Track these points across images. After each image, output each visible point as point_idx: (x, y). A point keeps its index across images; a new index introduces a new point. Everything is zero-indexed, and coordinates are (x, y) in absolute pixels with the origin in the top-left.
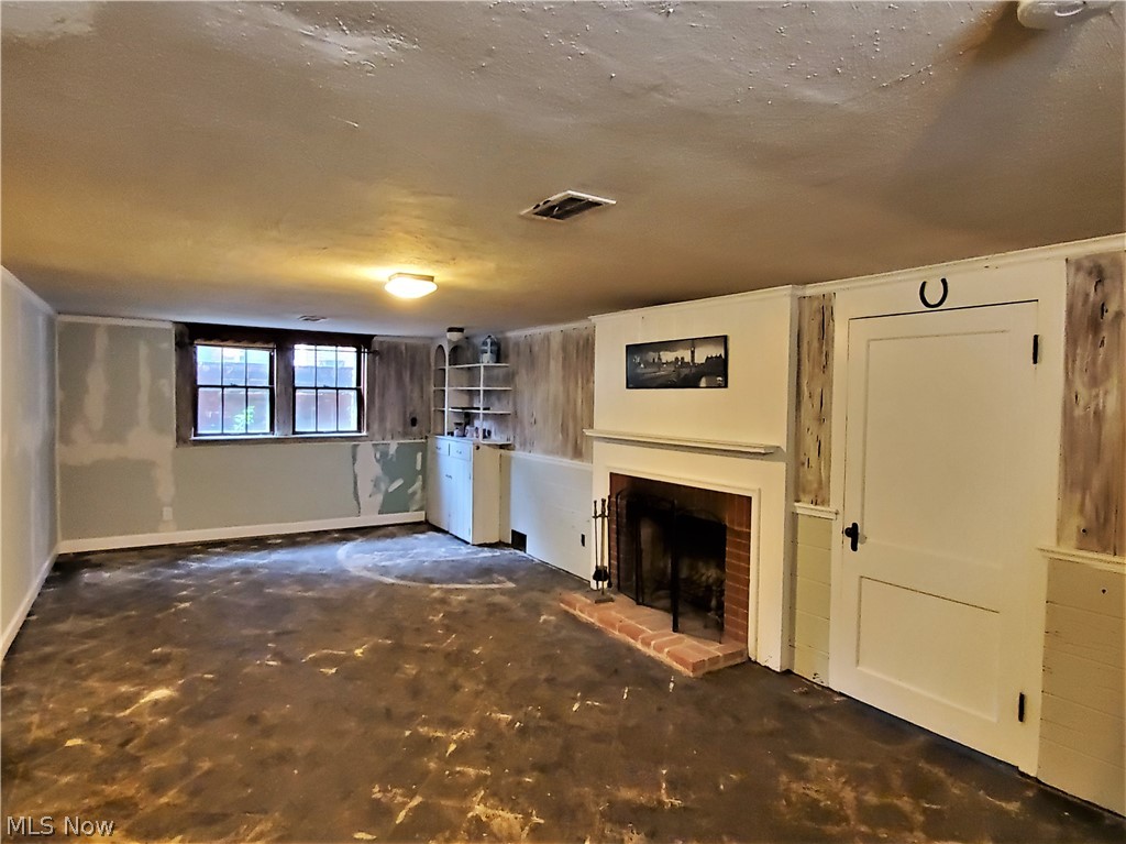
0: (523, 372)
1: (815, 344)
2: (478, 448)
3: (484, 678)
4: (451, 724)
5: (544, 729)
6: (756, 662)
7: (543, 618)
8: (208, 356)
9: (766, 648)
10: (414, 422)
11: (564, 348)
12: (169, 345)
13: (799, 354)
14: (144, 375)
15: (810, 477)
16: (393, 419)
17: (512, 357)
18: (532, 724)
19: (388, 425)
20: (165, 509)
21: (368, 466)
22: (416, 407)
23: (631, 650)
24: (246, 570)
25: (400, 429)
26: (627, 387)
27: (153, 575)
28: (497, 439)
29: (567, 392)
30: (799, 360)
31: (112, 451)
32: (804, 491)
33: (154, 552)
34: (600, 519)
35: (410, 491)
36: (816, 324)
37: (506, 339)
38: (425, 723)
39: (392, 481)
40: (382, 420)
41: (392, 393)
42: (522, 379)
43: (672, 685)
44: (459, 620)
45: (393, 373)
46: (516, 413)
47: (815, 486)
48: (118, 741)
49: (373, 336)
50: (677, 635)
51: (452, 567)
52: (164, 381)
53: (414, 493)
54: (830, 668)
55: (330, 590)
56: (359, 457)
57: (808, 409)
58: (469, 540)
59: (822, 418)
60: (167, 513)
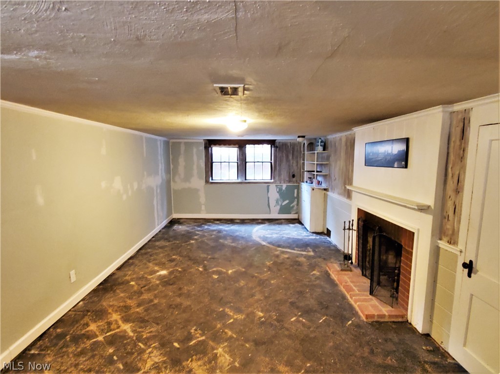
0: (333, 155)
1: (458, 143)
2: (313, 189)
3: (266, 295)
4: (238, 310)
5: (272, 325)
6: (410, 324)
7: (314, 272)
8: (216, 151)
9: (417, 318)
10: (294, 176)
11: (346, 144)
12: (202, 148)
13: (448, 148)
14: (195, 158)
15: (448, 227)
16: (285, 174)
17: (329, 148)
18: (269, 321)
19: (282, 177)
20: (203, 206)
21: (274, 194)
22: (295, 169)
23: (344, 297)
24: (219, 231)
25: (287, 179)
26: (365, 165)
27: (192, 229)
28: (324, 186)
29: (346, 166)
30: (448, 153)
31: (186, 185)
32: (444, 235)
33: (198, 220)
34: (351, 231)
35: (291, 205)
36: (459, 130)
37: (328, 139)
38: (230, 307)
39: (284, 201)
40: (280, 175)
41: (284, 165)
42: (332, 158)
43: (350, 322)
44: (278, 265)
45: (284, 155)
46: (330, 174)
47: (450, 232)
48: (142, 286)
49: (275, 140)
50: (371, 297)
51: (293, 241)
52: (201, 161)
53: (293, 207)
54: (450, 341)
55: (240, 244)
56: (270, 191)
57: (451, 184)
58: (309, 229)
59: (458, 191)
60: (203, 207)
